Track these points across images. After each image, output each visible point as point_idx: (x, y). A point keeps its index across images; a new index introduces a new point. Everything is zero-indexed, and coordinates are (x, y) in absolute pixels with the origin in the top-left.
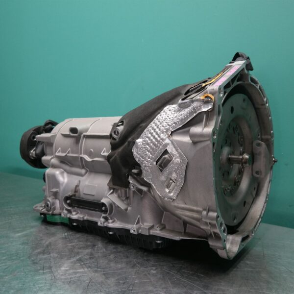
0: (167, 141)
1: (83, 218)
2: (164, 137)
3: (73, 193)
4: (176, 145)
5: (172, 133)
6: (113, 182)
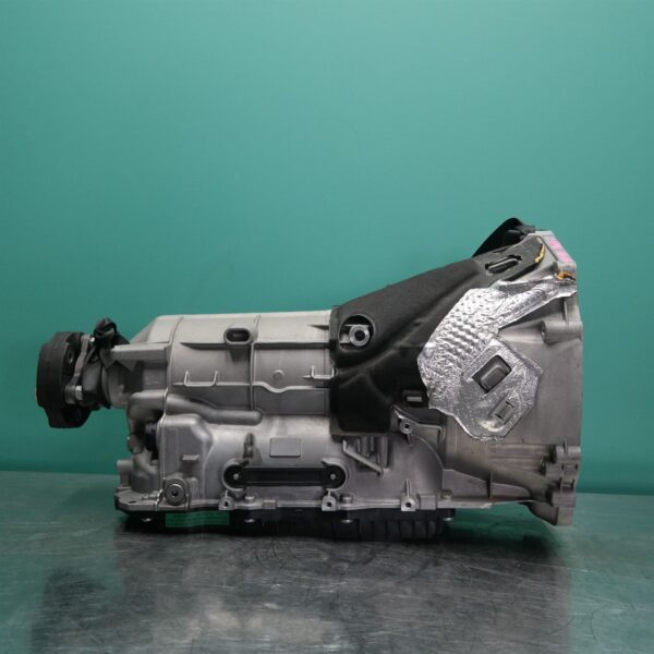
0: (494, 343)
1: (276, 504)
2: (488, 338)
3: (241, 459)
4: (515, 349)
5: (500, 330)
6: (343, 427)
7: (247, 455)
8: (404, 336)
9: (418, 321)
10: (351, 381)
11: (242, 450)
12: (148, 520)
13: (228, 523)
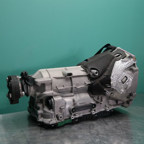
1: (82, 115)
2: (123, 72)
5: (124, 70)
6: (93, 94)
7: (74, 104)
8: (105, 72)
9: (107, 69)
10: (95, 83)
11: (73, 103)
12: (53, 126)
13: (71, 122)
